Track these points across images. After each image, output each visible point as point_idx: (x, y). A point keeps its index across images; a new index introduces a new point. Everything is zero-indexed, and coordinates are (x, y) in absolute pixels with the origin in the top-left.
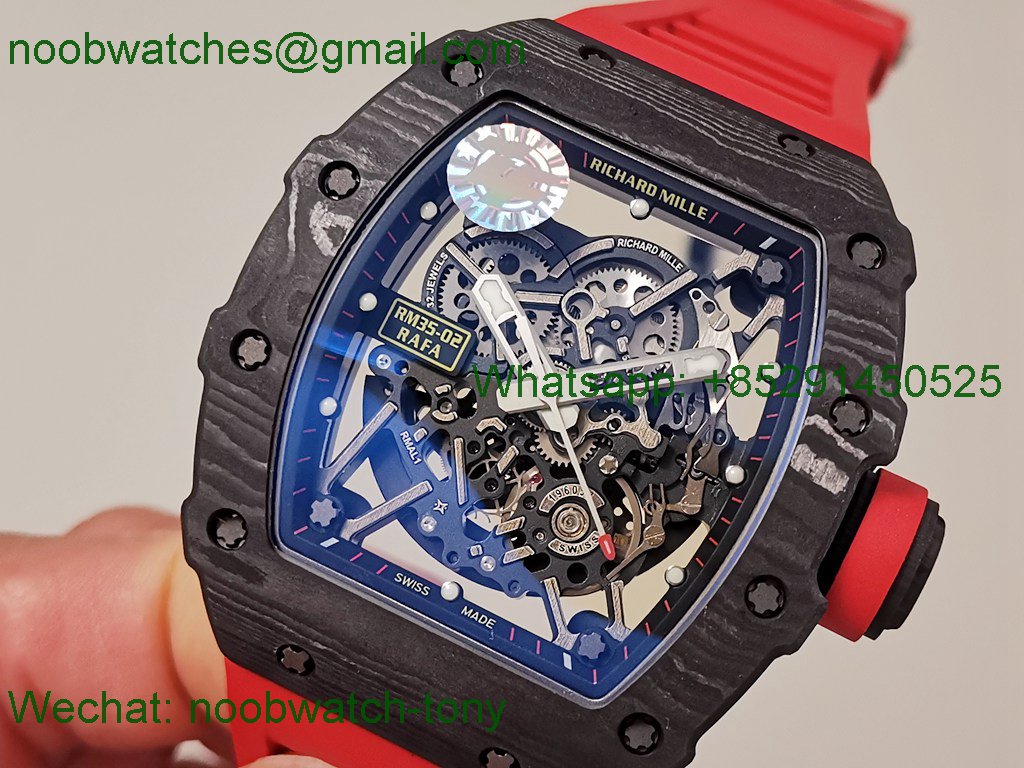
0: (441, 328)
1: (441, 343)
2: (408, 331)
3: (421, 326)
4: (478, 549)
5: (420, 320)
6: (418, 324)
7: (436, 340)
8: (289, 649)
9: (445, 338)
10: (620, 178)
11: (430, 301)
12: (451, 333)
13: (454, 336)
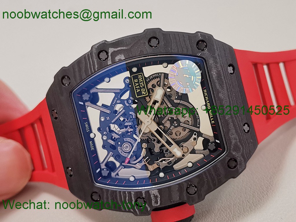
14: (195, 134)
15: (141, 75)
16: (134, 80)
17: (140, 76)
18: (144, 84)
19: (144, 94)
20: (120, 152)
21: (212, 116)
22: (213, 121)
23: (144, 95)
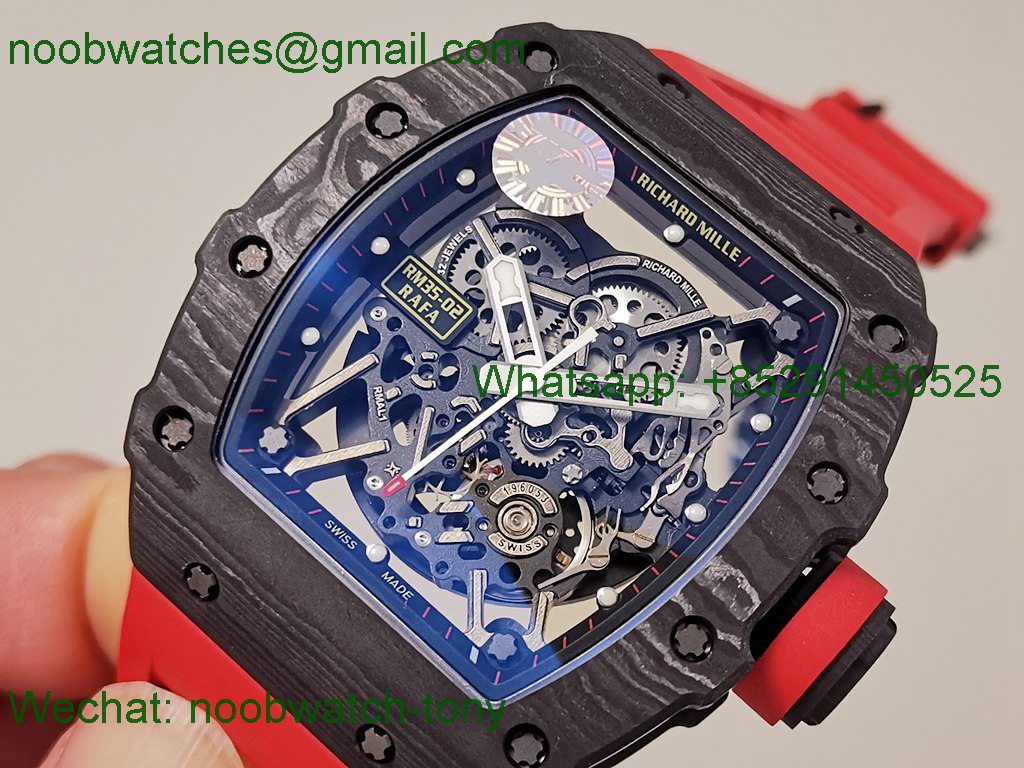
0: (444, 295)
1: (441, 310)
2: (411, 290)
3: (426, 288)
4: (417, 521)
5: (427, 282)
6: (423, 286)
7: (436, 305)
8: (199, 568)
9: (446, 306)
10: (663, 199)
11: (442, 269)
12: (453, 303)
13: (455, 307)
14: (707, 335)
15: (411, 265)
16: (400, 293)
17: (408, 269)
18: (437, 284)
19: (459, 313)
20: (507, 551)
21: (720, 237)
22: (736, 249)
23: (459, 317)
